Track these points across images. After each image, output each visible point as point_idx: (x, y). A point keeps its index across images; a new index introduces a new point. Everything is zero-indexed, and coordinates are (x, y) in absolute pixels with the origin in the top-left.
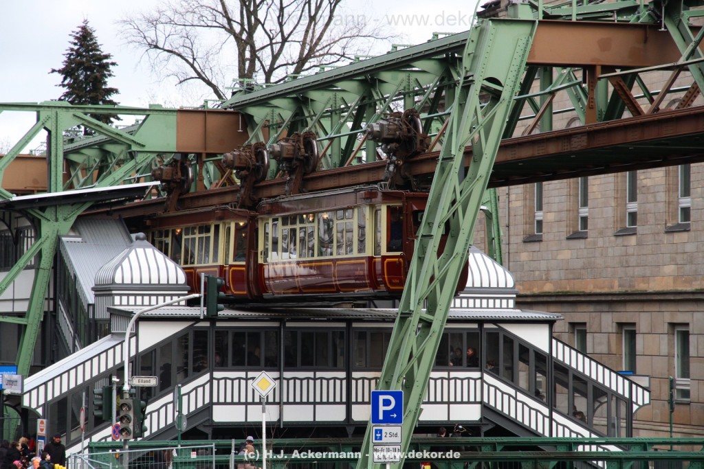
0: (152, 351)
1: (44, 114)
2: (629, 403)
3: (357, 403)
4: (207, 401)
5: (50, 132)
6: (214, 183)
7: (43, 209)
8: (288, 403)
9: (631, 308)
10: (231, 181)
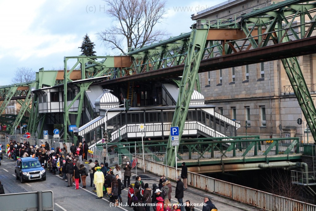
0: (111, 120)
1: (80, 59)
2: (235, 127)
3: (165, 131)
4: (126, 132)
5: (81, 64)
6: (125, 75)
7: (80, 84)
8: (147, 132)
9: (234, 103)
10: (129, 74)
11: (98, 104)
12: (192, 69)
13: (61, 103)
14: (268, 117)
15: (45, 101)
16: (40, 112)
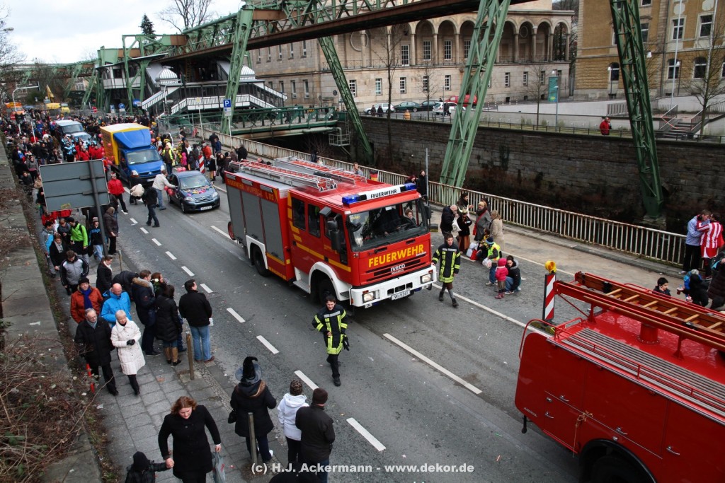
1: (137, 37)
2: (283, 99)
3: (221, 103)
4: (186, 105)
5: (139, 42)
7: (140, 61)
8: (204, 104)
9: (282, 77)
10: (185, 52)
11: (158, 80)
12: (240, 47)
13: (124, 80)
14: (310, 89)
15: (109, 77)
16: (106, 88)
